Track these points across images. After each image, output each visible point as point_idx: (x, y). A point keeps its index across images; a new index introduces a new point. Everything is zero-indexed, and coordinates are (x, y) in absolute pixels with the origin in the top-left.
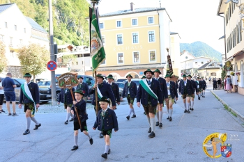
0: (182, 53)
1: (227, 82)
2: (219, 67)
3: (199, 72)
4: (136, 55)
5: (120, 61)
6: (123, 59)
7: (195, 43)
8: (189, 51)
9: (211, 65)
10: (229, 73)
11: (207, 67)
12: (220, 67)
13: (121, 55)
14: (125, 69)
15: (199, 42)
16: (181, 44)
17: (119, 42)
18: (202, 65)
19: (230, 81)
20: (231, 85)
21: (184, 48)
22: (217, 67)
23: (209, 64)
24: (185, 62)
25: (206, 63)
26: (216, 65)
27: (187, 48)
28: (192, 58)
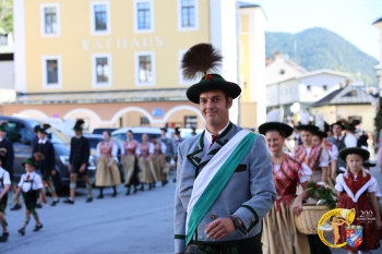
0: (269, 59)
2: (371, 99)
3: (314, 111)
4: (144, 62)
6: (107, 70)
8: (291, 54)
9: (349, 95)
11: (338, 99)
12: (375, 102)
13: (102, 62)
14: (115, 101)
15: (319, 30)
16: (268, 35)
17: (100, 25)
18: (325, 94)
21: (277, 46)
22: (365, 100)
23: (343, 92)
24: (279, 83)
25: (337, 87)
26: (363, 94)
27: (285, 45)
28: (298, 75)
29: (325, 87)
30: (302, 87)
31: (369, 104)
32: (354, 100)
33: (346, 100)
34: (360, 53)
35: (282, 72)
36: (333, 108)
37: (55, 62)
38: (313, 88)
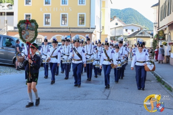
0: (112, 19)
1: (160, 52)
2: (149, 35)
3: (128, 39)
4: (64, 17)
5: (47, 23)
6: (49, 21)
7: (126, 9)
9: (142, 33)
10: (160, 43)
11: (137, 35)
12: (151, 37)
13: (47, 17)
15: (130, 9)
16: (111, 10)
18: (131, 33)
19: (163, 51)
20: (163, 55)
21: (115, 14)
22: (147, 36)
23: (140, 33)
24: (115, 28)
25: (137, 30)
26: (147, 33)
27: (118, 14)
28: (123, 25)
29: (133, 30)
30: (124, 30)
31: (149, 37)
32: (143, 35)
33: (140, 35)
34: (145, 18)
35: (117, 24)
36: (136, 38)
37: (30, 16)
38: (128, 30)
